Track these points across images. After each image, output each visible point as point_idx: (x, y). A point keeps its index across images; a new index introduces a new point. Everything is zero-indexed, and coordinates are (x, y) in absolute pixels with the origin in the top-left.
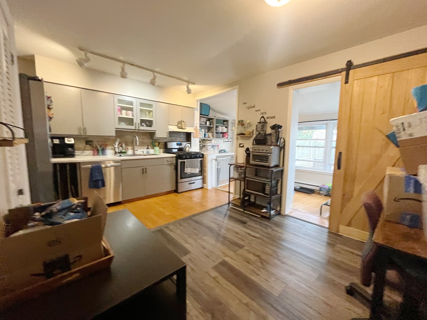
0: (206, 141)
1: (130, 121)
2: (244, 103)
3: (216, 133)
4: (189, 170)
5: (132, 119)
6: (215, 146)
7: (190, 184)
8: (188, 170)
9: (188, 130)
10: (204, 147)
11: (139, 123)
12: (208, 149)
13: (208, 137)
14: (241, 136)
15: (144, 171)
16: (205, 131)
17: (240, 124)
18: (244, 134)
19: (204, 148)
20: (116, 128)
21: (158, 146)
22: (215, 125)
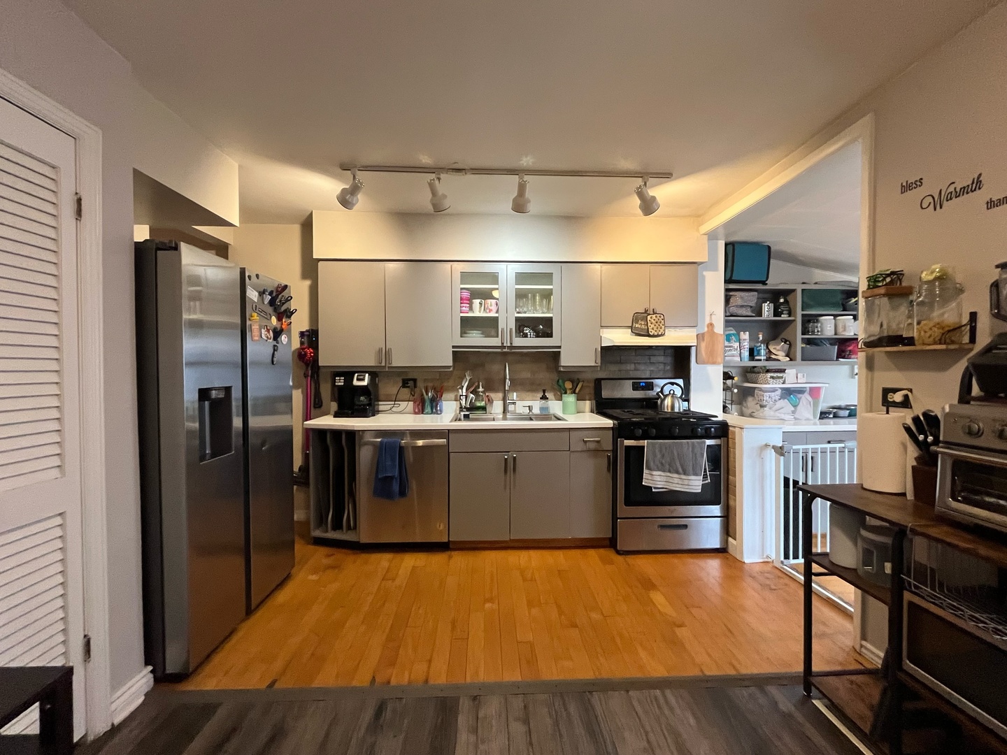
0: (759, 373)
1: (489, 325)
2: (906, 188)
3: (809, 342)
4: (658, 478)
5: (495, 320)
6: (801, 391)
7: (663, 527)
8: (656, 479)
9: (673, 338)
10: (753, 395)
11: (511, 330)
12: (764, 403)
13: (769, 359)
14: (887, 352)
15: (510, 467)
16: (753, 338)
17: (882, 291)
18: (910, 341)
19: (750, 399)
20: (453, 347)
21: (574, 392)
22: (799, 313)
